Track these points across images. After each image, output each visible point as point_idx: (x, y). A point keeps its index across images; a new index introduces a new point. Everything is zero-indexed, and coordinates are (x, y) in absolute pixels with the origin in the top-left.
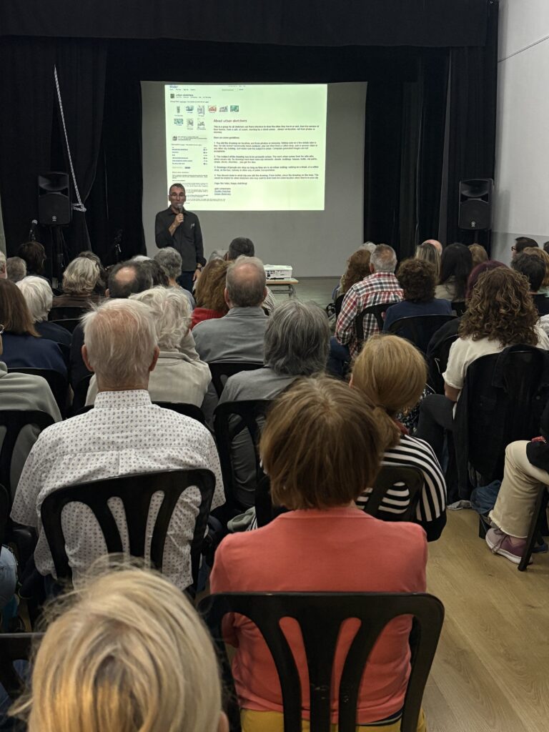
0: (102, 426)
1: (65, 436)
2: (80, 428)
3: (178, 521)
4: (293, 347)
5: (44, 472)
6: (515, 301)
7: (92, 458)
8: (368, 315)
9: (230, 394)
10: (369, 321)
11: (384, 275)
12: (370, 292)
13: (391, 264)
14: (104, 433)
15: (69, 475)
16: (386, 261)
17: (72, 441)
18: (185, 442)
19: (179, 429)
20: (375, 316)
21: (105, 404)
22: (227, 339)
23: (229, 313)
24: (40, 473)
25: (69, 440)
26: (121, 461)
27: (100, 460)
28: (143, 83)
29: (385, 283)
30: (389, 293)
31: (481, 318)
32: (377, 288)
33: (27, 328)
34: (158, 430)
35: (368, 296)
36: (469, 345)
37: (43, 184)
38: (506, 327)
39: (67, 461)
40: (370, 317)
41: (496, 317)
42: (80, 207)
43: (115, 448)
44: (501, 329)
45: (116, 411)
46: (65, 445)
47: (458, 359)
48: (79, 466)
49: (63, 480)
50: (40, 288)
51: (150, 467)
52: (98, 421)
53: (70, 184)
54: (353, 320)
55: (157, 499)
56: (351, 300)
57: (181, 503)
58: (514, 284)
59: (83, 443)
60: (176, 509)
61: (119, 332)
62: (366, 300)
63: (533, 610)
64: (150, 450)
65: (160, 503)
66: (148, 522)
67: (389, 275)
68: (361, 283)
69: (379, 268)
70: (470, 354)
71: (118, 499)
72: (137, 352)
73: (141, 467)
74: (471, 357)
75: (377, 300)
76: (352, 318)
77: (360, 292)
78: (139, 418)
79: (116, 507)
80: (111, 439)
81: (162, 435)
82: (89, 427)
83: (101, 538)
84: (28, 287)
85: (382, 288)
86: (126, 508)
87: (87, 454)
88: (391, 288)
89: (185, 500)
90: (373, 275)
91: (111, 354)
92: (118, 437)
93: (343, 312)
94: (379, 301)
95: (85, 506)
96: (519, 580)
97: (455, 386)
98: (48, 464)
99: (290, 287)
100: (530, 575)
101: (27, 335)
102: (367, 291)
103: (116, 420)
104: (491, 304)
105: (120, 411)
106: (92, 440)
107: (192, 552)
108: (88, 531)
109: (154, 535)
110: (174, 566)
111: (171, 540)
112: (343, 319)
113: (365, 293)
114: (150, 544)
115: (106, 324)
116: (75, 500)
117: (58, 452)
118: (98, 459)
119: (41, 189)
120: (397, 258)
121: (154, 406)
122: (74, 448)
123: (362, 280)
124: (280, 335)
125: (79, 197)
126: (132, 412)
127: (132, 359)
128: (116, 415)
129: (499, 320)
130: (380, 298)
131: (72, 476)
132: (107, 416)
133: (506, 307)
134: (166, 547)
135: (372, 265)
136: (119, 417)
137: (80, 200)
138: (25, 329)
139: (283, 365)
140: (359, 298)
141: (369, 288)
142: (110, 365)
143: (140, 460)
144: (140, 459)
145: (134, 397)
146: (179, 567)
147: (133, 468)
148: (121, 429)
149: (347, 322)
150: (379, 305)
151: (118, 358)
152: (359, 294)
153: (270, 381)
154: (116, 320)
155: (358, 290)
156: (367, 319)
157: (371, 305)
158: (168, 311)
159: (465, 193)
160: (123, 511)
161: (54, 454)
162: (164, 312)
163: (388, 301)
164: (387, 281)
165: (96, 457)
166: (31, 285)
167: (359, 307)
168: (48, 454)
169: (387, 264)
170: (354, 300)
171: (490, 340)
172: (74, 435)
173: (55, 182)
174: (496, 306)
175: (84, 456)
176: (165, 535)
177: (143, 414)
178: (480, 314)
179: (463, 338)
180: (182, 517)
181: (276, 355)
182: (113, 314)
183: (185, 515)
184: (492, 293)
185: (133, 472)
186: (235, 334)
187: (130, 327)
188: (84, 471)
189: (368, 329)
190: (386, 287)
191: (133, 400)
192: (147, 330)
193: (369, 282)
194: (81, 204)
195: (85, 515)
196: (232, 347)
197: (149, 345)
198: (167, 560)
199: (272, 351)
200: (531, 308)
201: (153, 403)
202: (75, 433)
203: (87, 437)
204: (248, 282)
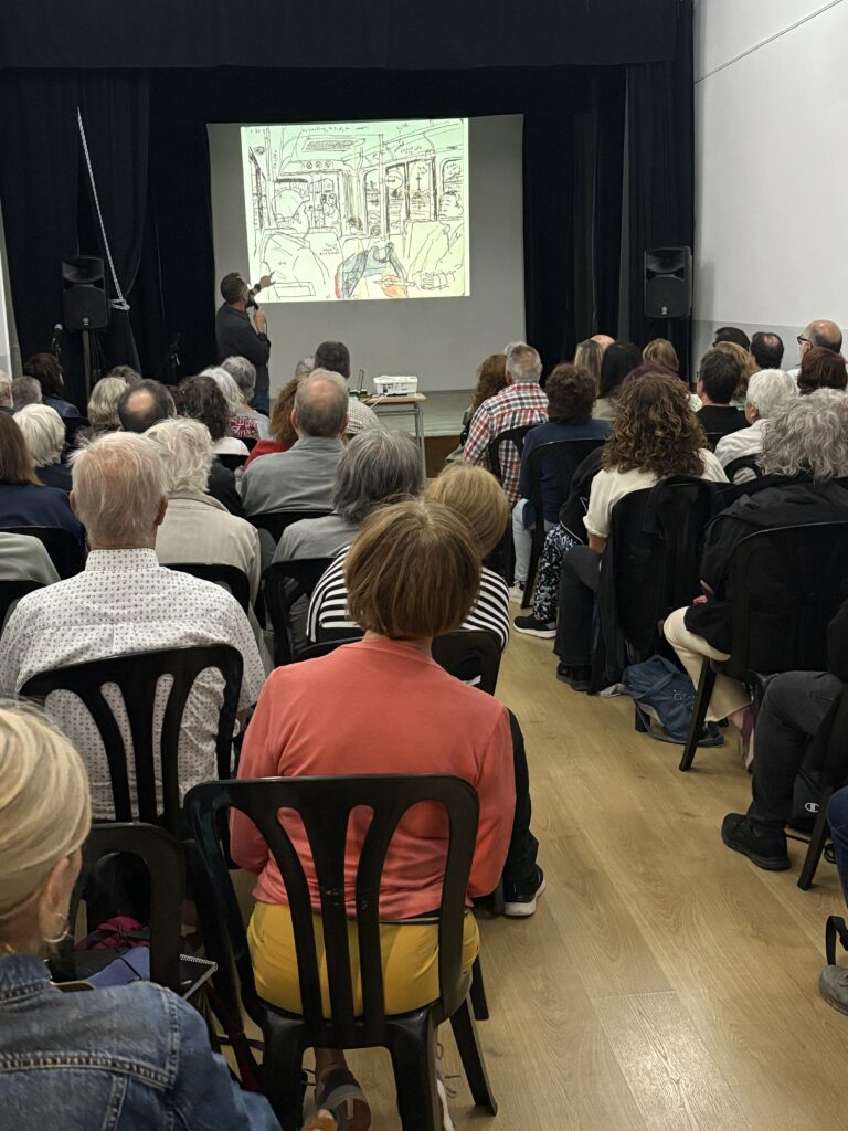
0: (92, 593)
1: (46, 605)
2: (65, 596)
3: (193, 710)
4: (367, 489)
5: (22, 650)
6: (674, 418)
7: (79, 633)
8: (505, 441)
9: (286, 550)
10: (507, 450)
11: (525, 387)
12: (507, 410)
13: (534, 370)
14: (94, 603)
15: (50, 654)
16: (528, 368)
17: (54, 612)
18: (200, 612)
19: (193, 596)
20: (515, 443)
21: (97, 566)
22: (290, 480)
23: (297, 444)
24: (17, 651)
25: (51, 610)
26: (115, 637)
27: (89, 636)
28: (209, 126)
29: (527, 398)
30: (533, 411)
31: (632, 445)
32: (516, 405)
33: (23, 475)
34: (164, 598)
35: (503, 415)
36: (613, 479)
37: (68, 273)
38: (663, 455)
39: (47, 637)
40: (508, 445)
41: (649, 442)
42: (120, 304)
43: (109, 621)
44: (657, 458)
45: (110, 574)
46: (45, 616)
47: (600, 499)
48: (63, 643)
49: (43, 659)
50: (47, 420)
51: (152, 645)
52: (87, 588)
53: (106, 271)
54: (484, 450)
55: (165, 684)
56: (482, 423)
57: (197, 688)
58: (671, 396)
59: (67, 614)
60: (190, 695)
61: (112, 478)
62: (502, 421)
63: (690, 819)
64: (154, 623)
65: (169, 689)
66: (155, 712)
67: (531, 387)
68: (494, 398)
69: (518, 377)
70: (615, 490)
71: (113, 684)
72: (135, 504)
73: (139, 644)
74: (616, 494)
75: (516, 420)
76: (483, 446)
77: (493, 411)
78: (140, 584)
79: (112, 694)
80: (103, 610)
81: (170, 605)
82: (75, 594)
83: (95, 734)
84: (31, 420)
85: (522, 404)
86: (125, 695)
87: (73, 628)
88: (535, 404)
89: (201, 684)
90: (510, 387)
91: (102, 507)
92: (113, 608)
93: (471, 440)
94: (518, 423)
95: (73, 695)
96: (680, 783)
97: (599, 534)
98: (26, 640)
99: (415, 407)
100: (693, 776)
101: (26, 483)
102: (503, 409)
103: (111, 586)
104: (644, 424)
105: (117, 573)
106: (80, 611)
107: (218, 750)
108: (77, 726)
109: (163, 728)
110: (193, 767)
111: (186, 735)
112: (471, 449)
113: (500, 412)
114: (159, 741)
115: (96, 466)
116: (60, 688)
117: (37, 624)
118: (86, 635)
119: (65, 280)
120: (542, 362)
121: (161, 568)
122: (57, 620)
123: (496, 394)
124: (352, 471)
125: (119, 291)
126: (131, 577)
127: (129, 512)
128: (111, 580)
129: (654, 446)
130: (520, 418)
131: (54, 655)
132: (99, 581)
133: (663, 428)
134: (181, 744)
135: (509, 373)
136: (113, 583)
137: (120, 294)
138: (21, 478)
139: (353, 513)
140: (492, 419)
141: (505, 405)
142: (101, 519)
143: (140, 637)
144: (140, 634)
145: (134, 558)
146: (199, 769)
147: (129, 646)
148: (116, 597)
149: (476, 452)
150: (519, 428)
151: (111, 511)
152: (492, 414)
153: (336, 533)
154: (109, 461)
155: (490, 409)
156: (504, 447)
157: (508, 428)
158: (178, 449)
159: (653, 267)
160: (122, 699)
161: (33, 627)
162: (174, 452)
163: (531, 422)
164: (529, 395)
165: (85, 631)
166: (34, 417)
167: (491, 432)
168: (25, 627)
169: (528, 371)
170: (485, 421)
171: (641, 472)
172: (57, 604)
173: (85, 270)
174: (650, 427)
175: (70, 629)
176: (179, 728)
177: (145, 579)
178: (630, 440)
179: (607, 471)
180: (199, 705)
181: (346, 498)
182: (106, 453)
183: (202, 703)
184: (643, 410)
185: (129, 651)
186: (302, 473)
187: (126, 472)
188: (69, 650)
189: (506, 461)
190: (529, 404)
191: (132, 562)
192: (149, 475)
193: (505, 397)
194: (121, 299)
195: (73, 706)
196: (297, 490)
197: (152, 494)
198: (183, 760)
199: (341, 492)
200: (695, 425)
201: (161, 565)
202: (59, 602)
203: (73, 607)
204: (322, 404)
